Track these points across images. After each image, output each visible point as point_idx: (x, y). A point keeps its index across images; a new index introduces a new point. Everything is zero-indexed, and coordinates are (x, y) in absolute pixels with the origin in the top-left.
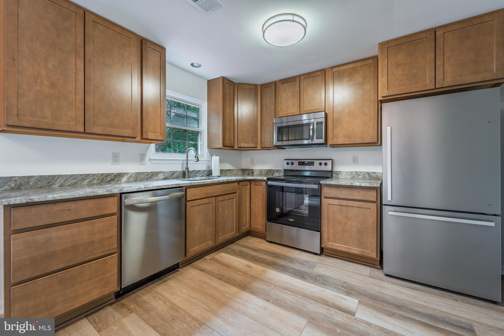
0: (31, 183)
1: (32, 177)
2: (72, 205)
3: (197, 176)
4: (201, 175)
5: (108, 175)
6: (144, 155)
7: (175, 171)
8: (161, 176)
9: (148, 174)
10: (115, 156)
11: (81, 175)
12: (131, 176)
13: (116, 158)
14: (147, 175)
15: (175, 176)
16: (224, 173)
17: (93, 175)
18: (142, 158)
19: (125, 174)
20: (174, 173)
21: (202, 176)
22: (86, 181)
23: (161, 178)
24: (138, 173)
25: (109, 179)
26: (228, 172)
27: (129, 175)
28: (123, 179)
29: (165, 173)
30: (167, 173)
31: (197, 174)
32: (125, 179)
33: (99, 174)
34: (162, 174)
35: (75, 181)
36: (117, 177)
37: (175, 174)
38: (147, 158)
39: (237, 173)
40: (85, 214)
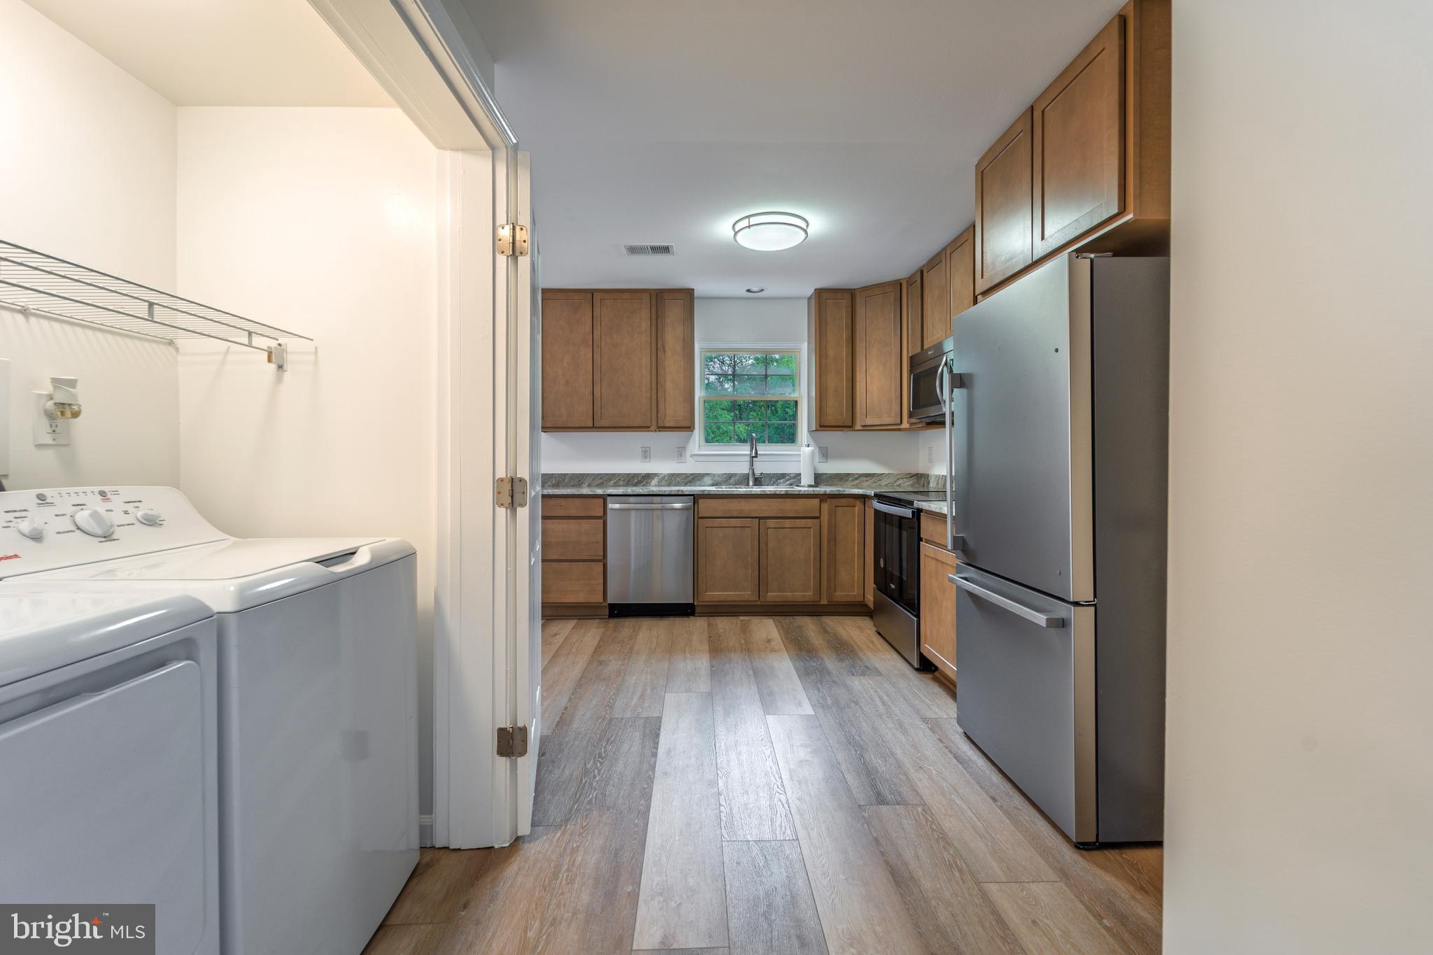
0: (566, 481)
1: (567, 474)
2: (563, 502)
3: (780, 483)
4: (788, 482)
5: (635, 475)
6: (684, 448)
7: (732, 474)
8: (707, 480)
9: (687, 476)
10: (645, 452)
11: (607, 474)
12: (663, 478)
13: (646, 454)
14: (685, 478)
15: (732, 480)
16: (852, 480)
17: (619, 475)
18: (680, 452)
19: (656, 475)
20: (730, 476)
21: (791, 485)
22: (613, 482)
23: (708, 484)
24: (673, 475)
25: (636, 481)
26: (865, 479)
27: (660, 477)
28: (653, 481)
29: (714, 475)
30: (719, 475)
31: (779, 481)
32: (654, 482)
33: (626, 474)
34: (710, 478)
35: (601, 481)
36: (646, 478)
37: (733, 479)
38: (688, 454)
39: (895, 481)
40: (573, 513)
